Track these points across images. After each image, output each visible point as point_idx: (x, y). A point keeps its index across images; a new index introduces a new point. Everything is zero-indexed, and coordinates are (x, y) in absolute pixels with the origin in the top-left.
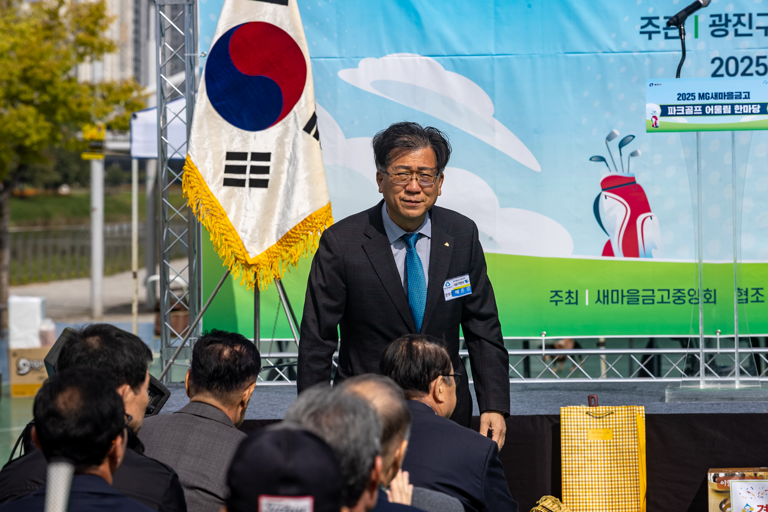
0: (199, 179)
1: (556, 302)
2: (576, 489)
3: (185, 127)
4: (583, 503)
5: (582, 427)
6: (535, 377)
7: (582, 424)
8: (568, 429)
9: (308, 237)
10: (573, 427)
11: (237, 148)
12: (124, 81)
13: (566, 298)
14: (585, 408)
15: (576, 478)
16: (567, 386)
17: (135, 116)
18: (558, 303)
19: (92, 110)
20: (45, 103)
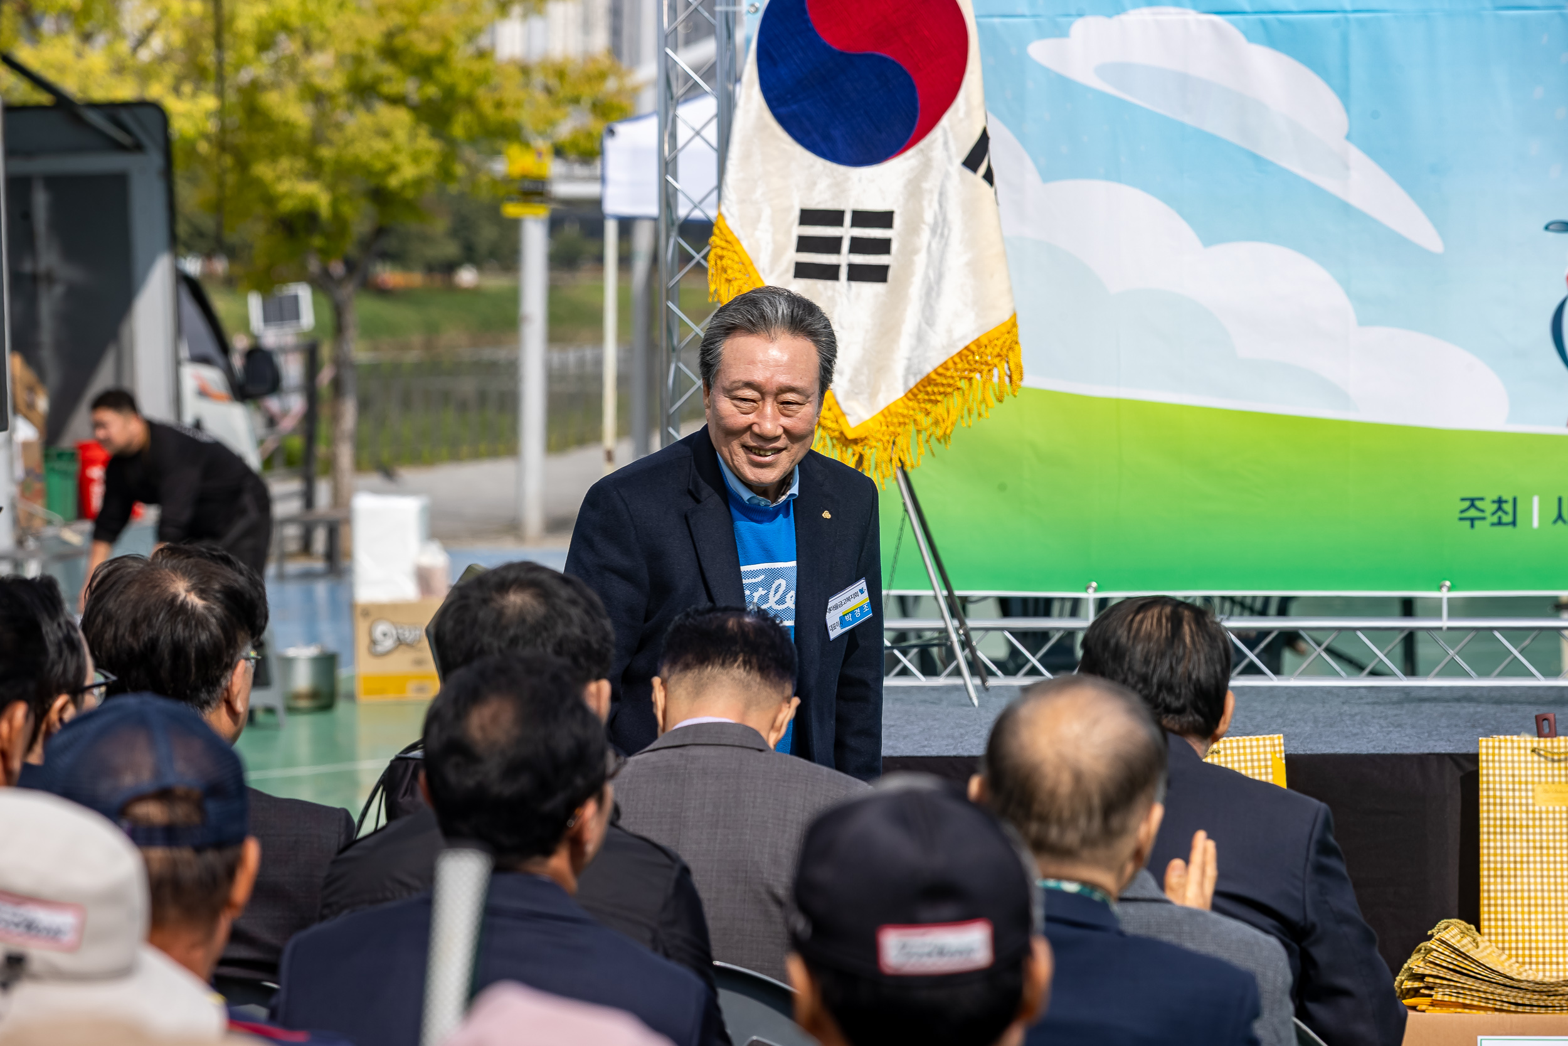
0: (743, 264)
1: (1472, 520)
2: (1509, 905)
3: (713, 157)
4: (1524, 934)
5: (1523, 779)
6: (1426, 675)
7: (1523, 772)
8: (1494, 782)
9: (971, 385)
10: (1504, 779)
11: (822, 201)
12: (589, 58)
13: (1494, 514)
14: (1529, 741)
15: (1509, 883)
16: (1493, 694)
17: (611, 132)
18: (1477, 523)
19: (525, 117)
20: (429, 102)
